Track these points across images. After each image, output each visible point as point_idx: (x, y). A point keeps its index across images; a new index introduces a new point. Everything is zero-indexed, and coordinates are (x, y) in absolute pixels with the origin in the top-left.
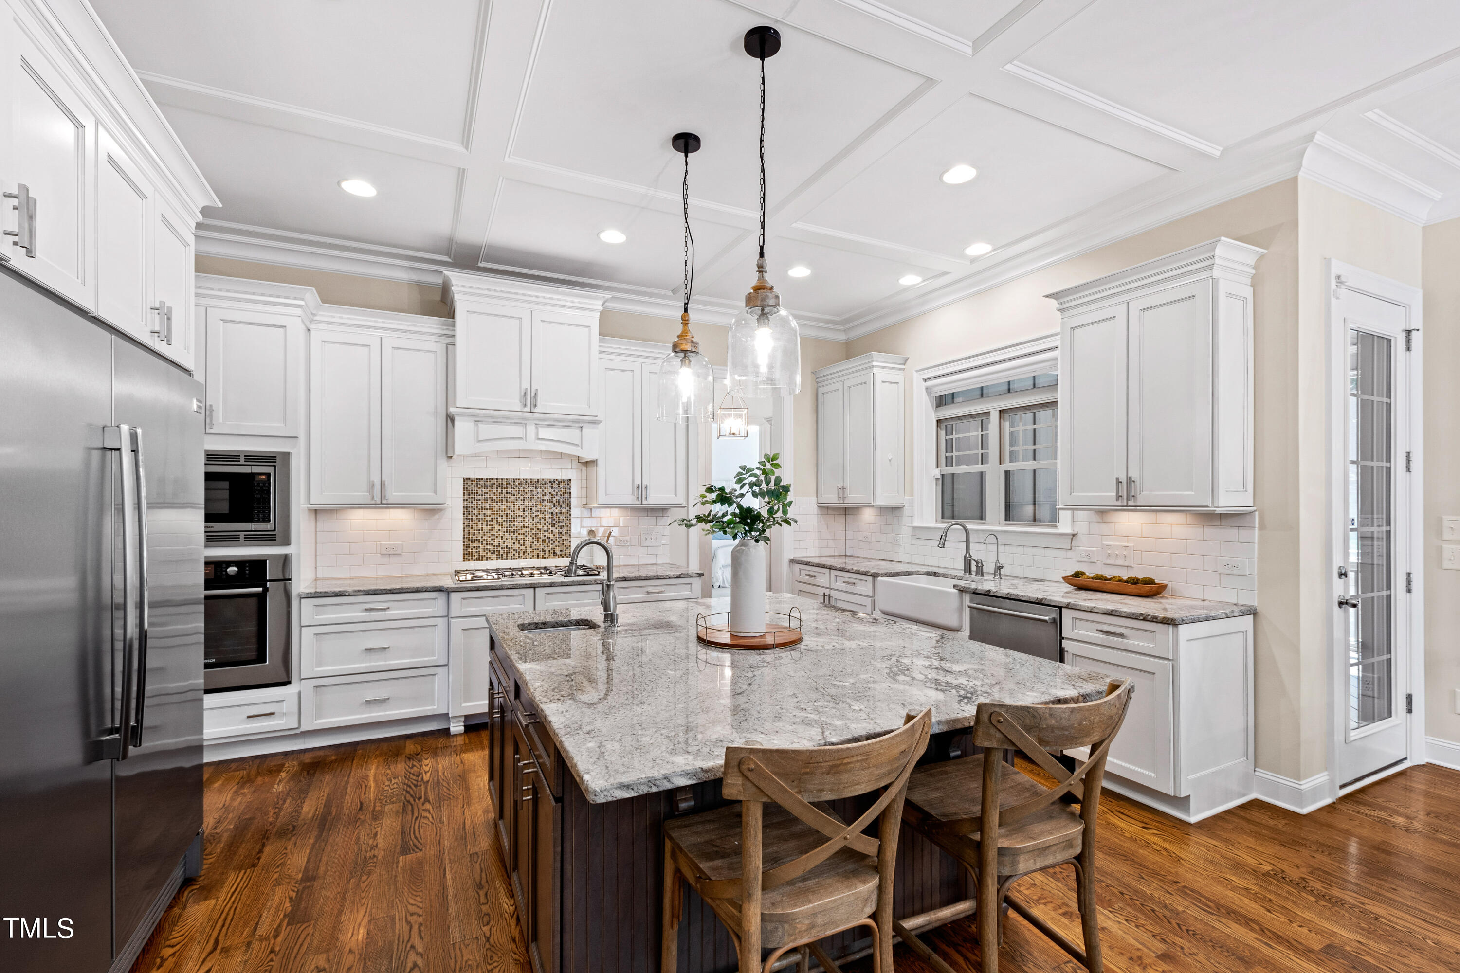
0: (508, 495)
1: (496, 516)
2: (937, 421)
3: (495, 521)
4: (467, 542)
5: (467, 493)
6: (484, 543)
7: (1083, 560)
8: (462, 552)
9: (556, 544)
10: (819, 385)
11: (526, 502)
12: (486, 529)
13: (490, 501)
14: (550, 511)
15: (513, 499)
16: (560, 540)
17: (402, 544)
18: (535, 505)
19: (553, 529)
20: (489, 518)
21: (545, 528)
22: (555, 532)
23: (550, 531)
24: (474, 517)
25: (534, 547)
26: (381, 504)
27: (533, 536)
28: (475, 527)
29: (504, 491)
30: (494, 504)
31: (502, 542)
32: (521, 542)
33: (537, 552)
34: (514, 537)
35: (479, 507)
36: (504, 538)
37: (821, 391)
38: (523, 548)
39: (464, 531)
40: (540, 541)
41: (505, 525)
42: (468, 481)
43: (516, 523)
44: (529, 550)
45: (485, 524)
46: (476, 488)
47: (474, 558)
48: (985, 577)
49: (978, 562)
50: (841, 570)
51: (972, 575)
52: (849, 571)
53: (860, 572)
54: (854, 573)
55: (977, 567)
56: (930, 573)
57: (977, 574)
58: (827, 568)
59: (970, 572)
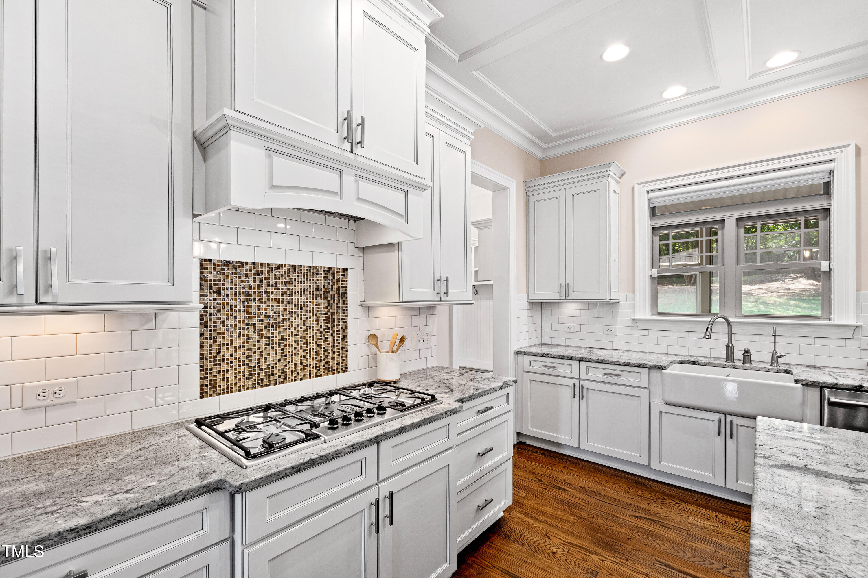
0: (270, 289)
1: (254, 321)
2: (653, 228)
3: (251, 328)
4: (207, 365)
5: (206, 285)
6: (235, 363)
8: (198, 383)
9: (332, 356)
10: (529, 194)
11: (296, 297)
12: (237, 342)
13: (243, 298)
14: (325, 311)
15: (277, 294)
16: (336, 350)
17: (77, 381)
18: (306, 303)
19: (328, 335)
20: (243, 325)
21: (318, 335)
22: (331, 339)
23: (324, 339)
24: (219, 324)
25: (305, 362)
26: (37, 303)
27: (304, 347)
28: (220, 341)
29: (265, 282)
30: (251, 303)
31: (262, 360)
32: (289, 357)
33: (310, 369)
34: (279, 351)
35: (227, 308)
36: (265, 353)
37: (532, 199)
38: (291, 366)
39: (202, 347)
40: (313, 353)
41: (266, 333)
42: (208, 265)
43: (281, 330)
44: (299, 367)
45: (235, 335)
46: (221, 277)
47: (218, 390)
48: (754, 365)
49: (747, 351)
50: (598, 362)
51: (736, 363)
52: (612, 363)
53: (631, 364)
54: (619, 365)
55: (744, 356)
56: (686, 362)
57: (744, 363)
58: (575, 360)
59: (733, 360)
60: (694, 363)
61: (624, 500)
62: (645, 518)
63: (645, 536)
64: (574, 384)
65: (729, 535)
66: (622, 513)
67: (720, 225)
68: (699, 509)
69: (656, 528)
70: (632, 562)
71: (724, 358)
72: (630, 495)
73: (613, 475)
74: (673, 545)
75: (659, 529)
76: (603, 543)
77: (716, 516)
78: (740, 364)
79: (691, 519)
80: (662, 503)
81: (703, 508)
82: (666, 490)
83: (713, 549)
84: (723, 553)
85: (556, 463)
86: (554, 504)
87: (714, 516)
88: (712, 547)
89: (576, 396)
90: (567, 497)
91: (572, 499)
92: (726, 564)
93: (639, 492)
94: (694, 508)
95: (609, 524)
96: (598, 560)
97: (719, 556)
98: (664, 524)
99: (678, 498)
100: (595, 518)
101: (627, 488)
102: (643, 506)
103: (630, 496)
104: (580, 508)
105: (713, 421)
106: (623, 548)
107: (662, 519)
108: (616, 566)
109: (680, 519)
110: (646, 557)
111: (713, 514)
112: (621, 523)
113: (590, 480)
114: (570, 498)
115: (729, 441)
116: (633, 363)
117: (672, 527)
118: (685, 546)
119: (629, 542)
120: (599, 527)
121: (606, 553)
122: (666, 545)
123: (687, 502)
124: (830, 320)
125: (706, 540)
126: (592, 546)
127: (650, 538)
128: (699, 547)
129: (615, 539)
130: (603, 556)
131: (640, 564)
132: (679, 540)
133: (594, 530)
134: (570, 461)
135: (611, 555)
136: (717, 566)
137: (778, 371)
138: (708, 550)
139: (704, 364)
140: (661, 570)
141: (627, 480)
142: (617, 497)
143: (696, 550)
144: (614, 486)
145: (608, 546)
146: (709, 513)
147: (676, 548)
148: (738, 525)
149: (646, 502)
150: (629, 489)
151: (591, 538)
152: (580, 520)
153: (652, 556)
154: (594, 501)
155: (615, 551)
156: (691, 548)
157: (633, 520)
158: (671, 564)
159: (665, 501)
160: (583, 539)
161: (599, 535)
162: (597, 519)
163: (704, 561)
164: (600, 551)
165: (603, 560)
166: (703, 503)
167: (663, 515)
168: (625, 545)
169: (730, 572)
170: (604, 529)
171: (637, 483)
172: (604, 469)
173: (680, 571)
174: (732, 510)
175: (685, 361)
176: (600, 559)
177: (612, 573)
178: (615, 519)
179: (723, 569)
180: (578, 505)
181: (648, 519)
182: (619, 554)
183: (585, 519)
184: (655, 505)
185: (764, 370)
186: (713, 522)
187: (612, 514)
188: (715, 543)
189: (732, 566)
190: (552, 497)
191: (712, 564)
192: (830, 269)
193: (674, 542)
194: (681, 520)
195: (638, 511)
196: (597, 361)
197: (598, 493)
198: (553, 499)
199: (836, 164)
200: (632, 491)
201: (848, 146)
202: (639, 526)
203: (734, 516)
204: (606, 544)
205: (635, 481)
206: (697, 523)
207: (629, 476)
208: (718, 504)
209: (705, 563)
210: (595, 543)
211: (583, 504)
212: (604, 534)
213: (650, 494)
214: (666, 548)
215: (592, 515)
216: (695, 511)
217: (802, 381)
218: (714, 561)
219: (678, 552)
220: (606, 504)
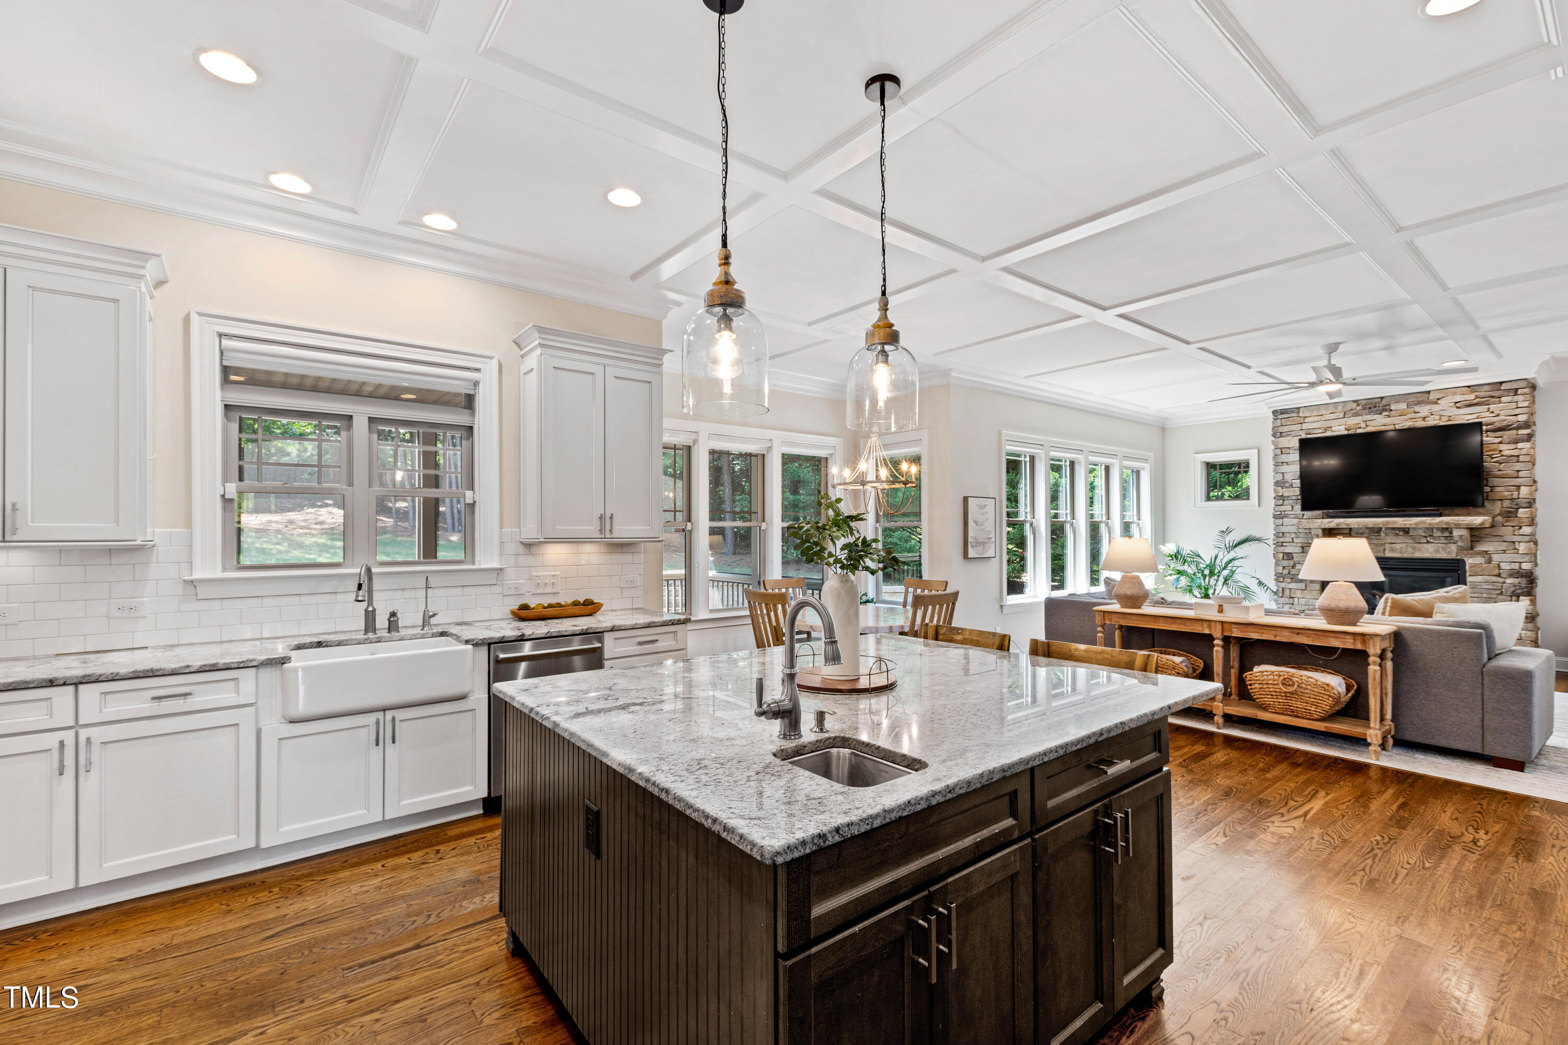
2: (226, 405)
7: (512, 593)
48: (403, 632)
49: (393, 614)
50: (136, 676)
51: (380, 634)
52: (173, 673)
53: (220, 667)
54: (191, 673)
55: (390, 621)
56: (306, 646)
57: (389, 631)
58: (64, 684)
59: (374, 630)
60: (319, 644)
61: (231, 926)
62: (288, 929)
63: (306, 953)
64: (62, 744)
65: (411, 878)
66: (243, 948)
67: (345, 423)
68: (355, 871)
69: (314, 930)
70: (311, 999)
71: (361, 630)
72: (236, 913)
73: (178, 902)
74: (353, 935)
75: (320, 928)
76: (242, 1010)
77: (383, 866)
78: (385, 634)
79: (355, 888)
80: (299, 894)
81: (358, 866)
82: (291, 872)
83: (404, 905)
84: (418, 902)
85: (7, 956)
86: (74, 1028)
87: (380, 868)
88: (401, 904)
89: (65, 772)
90: (96, 996)
91: (116, 991)
92: (428, 911)
93: (250, 899)
94: (350, 873)
95: (231, 978)
96: (252, 1039)
97: (416, 907)
98: (322, 919)
99: (318, 873)
100: (196, 986)
101: (223, 907)
102: (271, 916)
103: (238, 915)
104: (150, 994)
105: (365, 726)
106: (283, 991)
107: (314, 913)
108: (291, 1022)
109: (339, 898)
110: (327, 977)
111: (378, 866)
112: (252, 963)
113: (133, 936)
114: (108, 993)
115: (390, 748)
116: (225, 664)
117: (336, 915)
118: (370, 926)
119: (287, 977)
120: (216, 994)
121: (259, 1019)
122: (344, 942)
123: (334, 871)
124: (473, 563)
125: (390, 901)
126: (224, 1030)
127: (314, 950)
128: (387, 914)
129: (260, 991)
130: (258, 1028)
131: (325, 992)
132: (357, 923)
133: (208, 1005)
134: (44, 932)
135: (271, 1015)
136: (420, 920)
137: (433, 636)
138: (399, 910)
139: (336, 643)
140: (359, 976)
141: (212, 895)
142: (214, 931)
143: (386, 921)
144: (195, 917)
145: (255, 1008)
146: (372, 867)
147: (359, 936)
148: (412, 861)
149: (273, 907)
150: (228, 905)
151: (213, 1020)
152: (165, 1011)
153: (335, 968)
154: (169, 964)
155: (273, 1006)
156: (378, 922)
157: (269, 945)
158: (366, 959)
159: (301, 888)
160: (197, 1034)
161: (225, 1005)
162: (202, 986)
163: (403, 925)
164: (247, 1025)
165: (262, 1033)
166: (356, 859)
167: (313, 907)
168: (282, 986)
169: (437, 916)
170: (227, 991)
171: (234, 889)
172: (149, 903)
173: (384, 958)
174: (396, 848)
175: (305, 644)
176: (256, 1036)
177: (290, 1036)
178: (237, 964)
179: (429, 919)
180: (140, 991)
181: (293, 927)
182: (284, 1004)
183: (175, 1002)
184: (291, 902)
185: (417, 636)
186: (383, 875)
187: (225, 961)
188: (402, 897)
189: (435, 909)
190: (56, 1021)
191: (414, 922)
192: (474, 502)
193: (353, 931)
194: (343, 898)
195: (267, 927)
196: (132, 675)
197: (168, 948)
198: (62, 1023)
199: (481, 374)
200: (235, 906)
201: (491, 358)
202: (286, 946)
203: (404, 853)
204: (249, 1007)
205: (229, 888)
206: (365, 889)
207: (212, 888)
208: (374, 850)
209: (405, 927)
210: (227, 1022)
211: (150, 983)
212: (232, 997)
213: (270, 892)
214: (347, 946)
215: (185, 987)
216: (352, 875)
217: (473, 640)
218: (414, 918)
219: (366, 939)
220: (201, 954)
